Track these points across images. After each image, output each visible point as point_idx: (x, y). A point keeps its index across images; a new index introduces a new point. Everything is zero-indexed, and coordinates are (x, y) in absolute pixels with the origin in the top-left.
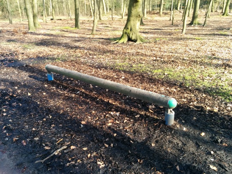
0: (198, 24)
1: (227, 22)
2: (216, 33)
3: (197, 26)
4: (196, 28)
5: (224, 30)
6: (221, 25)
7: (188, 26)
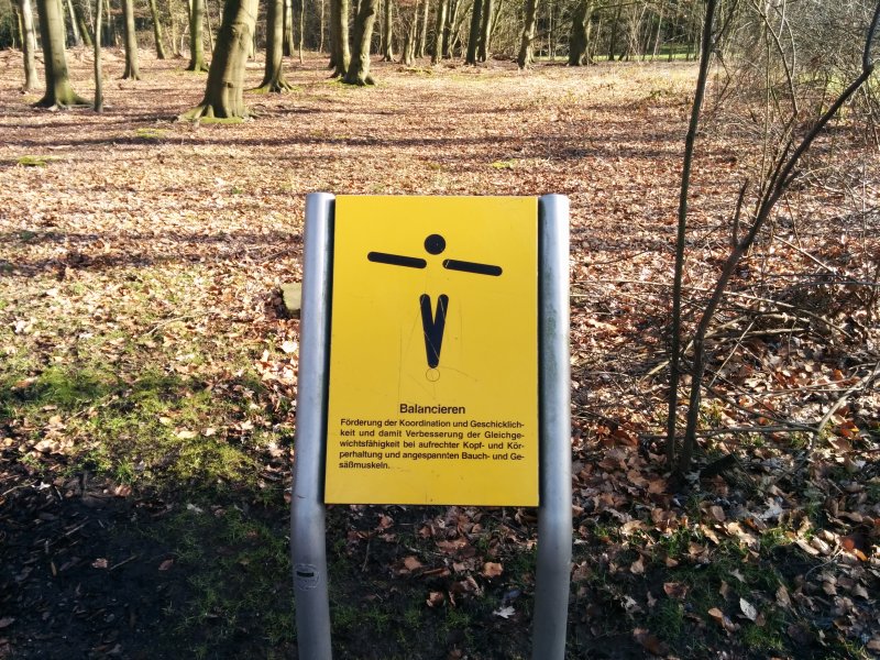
0: (77, 103)
1: (191, 92)
2: (126, 133)
3: (70, 109)
4: (64, 118)
5: (159, 122)
6: (167, 104)
7: (36, 111)
